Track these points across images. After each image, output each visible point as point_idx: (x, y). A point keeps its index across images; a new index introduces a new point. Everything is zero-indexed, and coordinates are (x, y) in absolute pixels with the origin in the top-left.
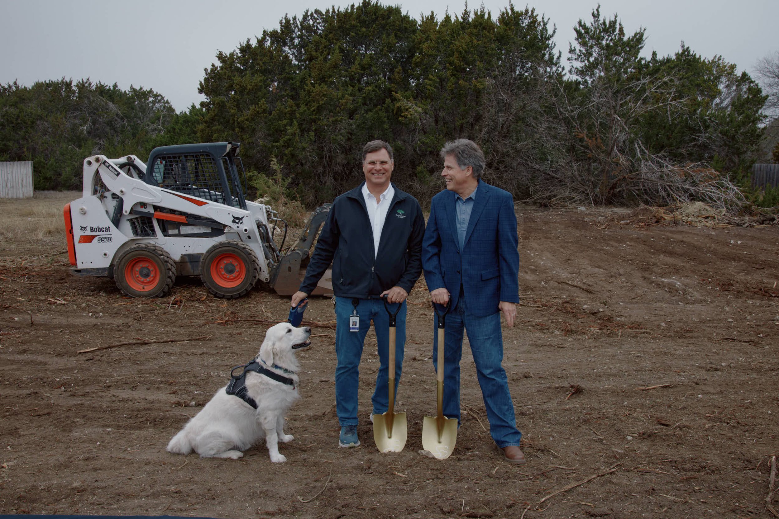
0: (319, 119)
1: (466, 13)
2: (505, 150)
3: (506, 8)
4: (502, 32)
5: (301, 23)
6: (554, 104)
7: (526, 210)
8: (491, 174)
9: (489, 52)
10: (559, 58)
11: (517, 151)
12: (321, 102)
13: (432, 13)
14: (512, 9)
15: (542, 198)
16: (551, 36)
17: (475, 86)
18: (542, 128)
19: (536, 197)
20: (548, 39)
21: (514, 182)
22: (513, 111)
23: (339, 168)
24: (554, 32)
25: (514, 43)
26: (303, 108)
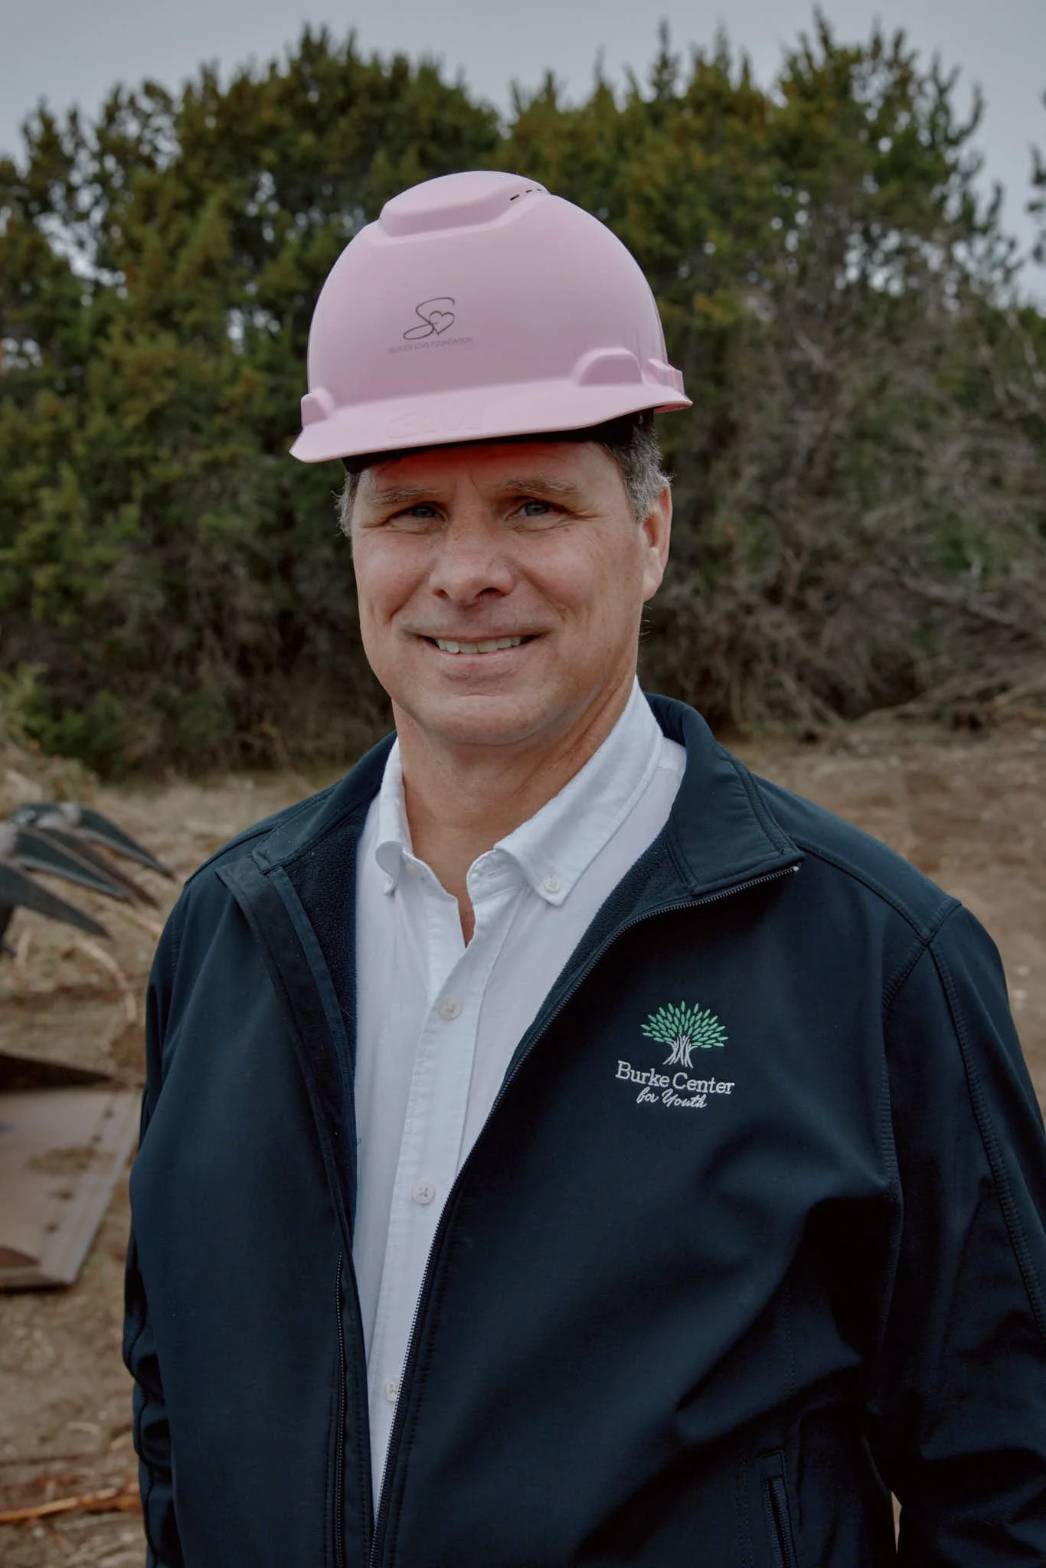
0: (155, 459)
1: (665, 65)
2: (822, 541)
3: (803, 39)
4: (793, 122)
5: (101, 134)
6: (986, 372)
7: (907, 743)
8: (778, 626)
9: (751, 192)
10: (994, 208)
11: (866, 541)
12: (159, 398)
13: (550, 78)
14: (825, 40)
15: (960, 699)
16: (966, 132)
17: (707, 317)
18: (950, 454)
19: (938, 694)
20: (954, 142)
21: (861, 649)
22: (846, 399)
23: (246, 632)
24: (976, 117)
25: (839, 160)
26: (98, 421)
